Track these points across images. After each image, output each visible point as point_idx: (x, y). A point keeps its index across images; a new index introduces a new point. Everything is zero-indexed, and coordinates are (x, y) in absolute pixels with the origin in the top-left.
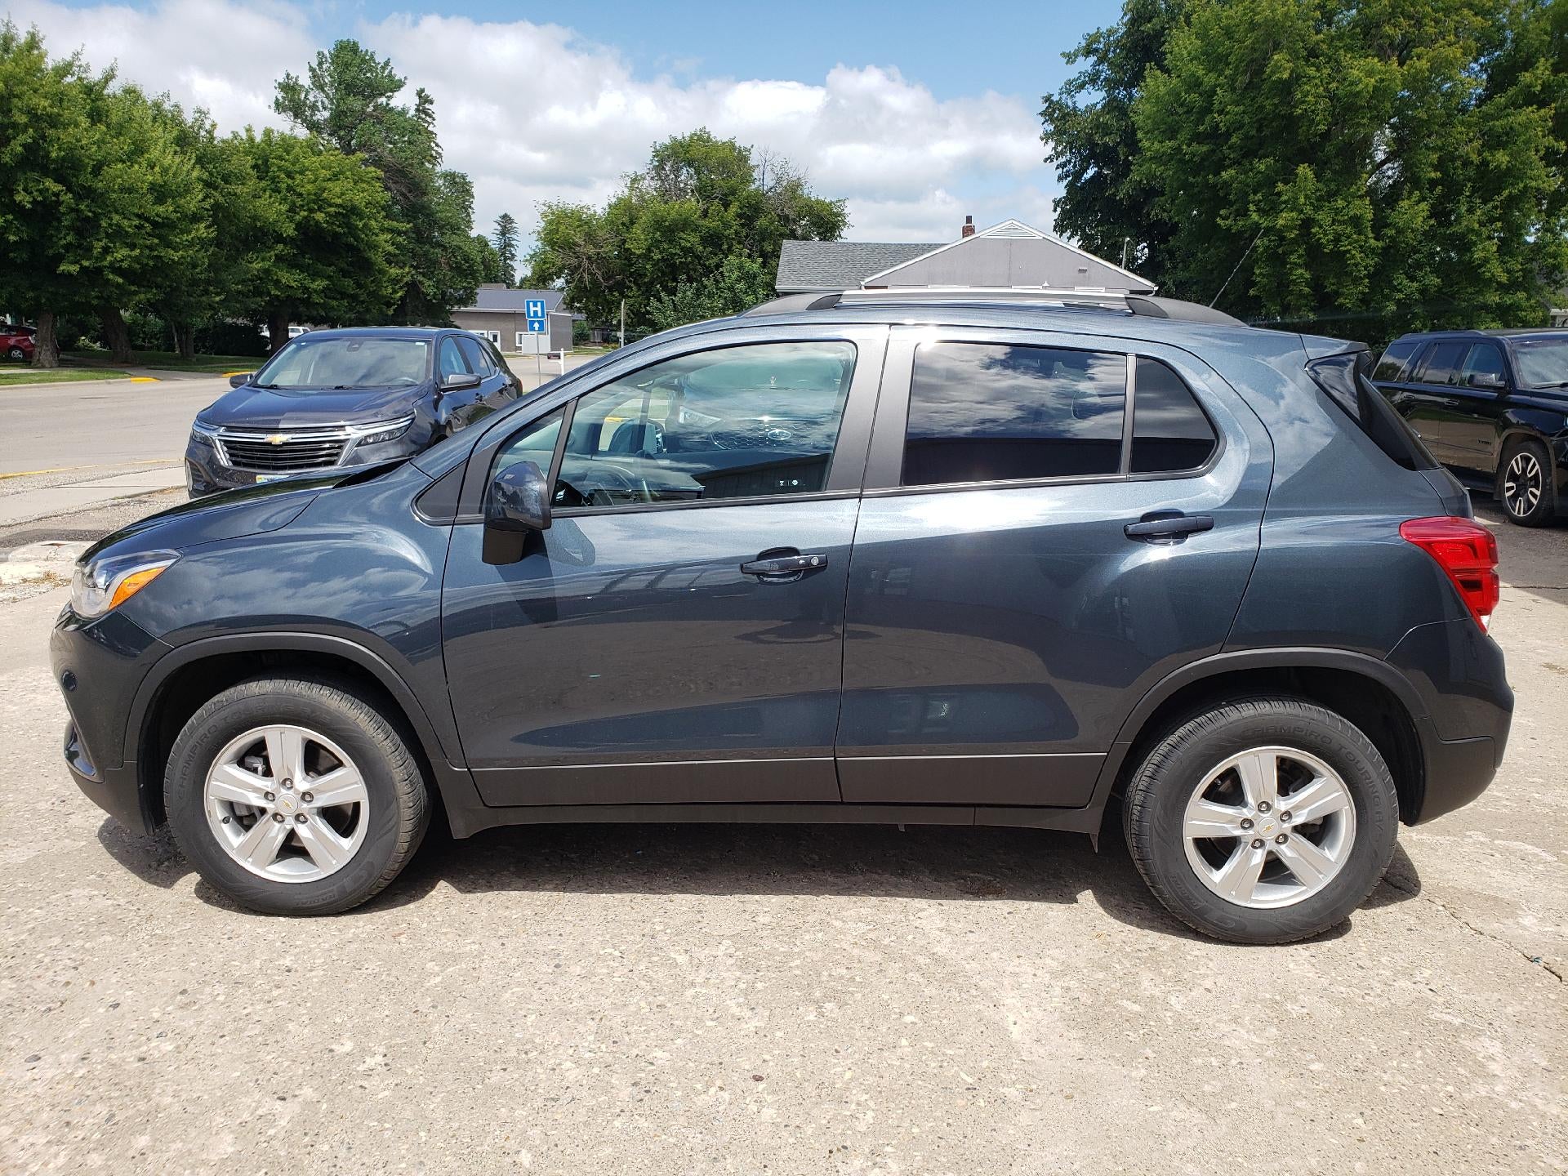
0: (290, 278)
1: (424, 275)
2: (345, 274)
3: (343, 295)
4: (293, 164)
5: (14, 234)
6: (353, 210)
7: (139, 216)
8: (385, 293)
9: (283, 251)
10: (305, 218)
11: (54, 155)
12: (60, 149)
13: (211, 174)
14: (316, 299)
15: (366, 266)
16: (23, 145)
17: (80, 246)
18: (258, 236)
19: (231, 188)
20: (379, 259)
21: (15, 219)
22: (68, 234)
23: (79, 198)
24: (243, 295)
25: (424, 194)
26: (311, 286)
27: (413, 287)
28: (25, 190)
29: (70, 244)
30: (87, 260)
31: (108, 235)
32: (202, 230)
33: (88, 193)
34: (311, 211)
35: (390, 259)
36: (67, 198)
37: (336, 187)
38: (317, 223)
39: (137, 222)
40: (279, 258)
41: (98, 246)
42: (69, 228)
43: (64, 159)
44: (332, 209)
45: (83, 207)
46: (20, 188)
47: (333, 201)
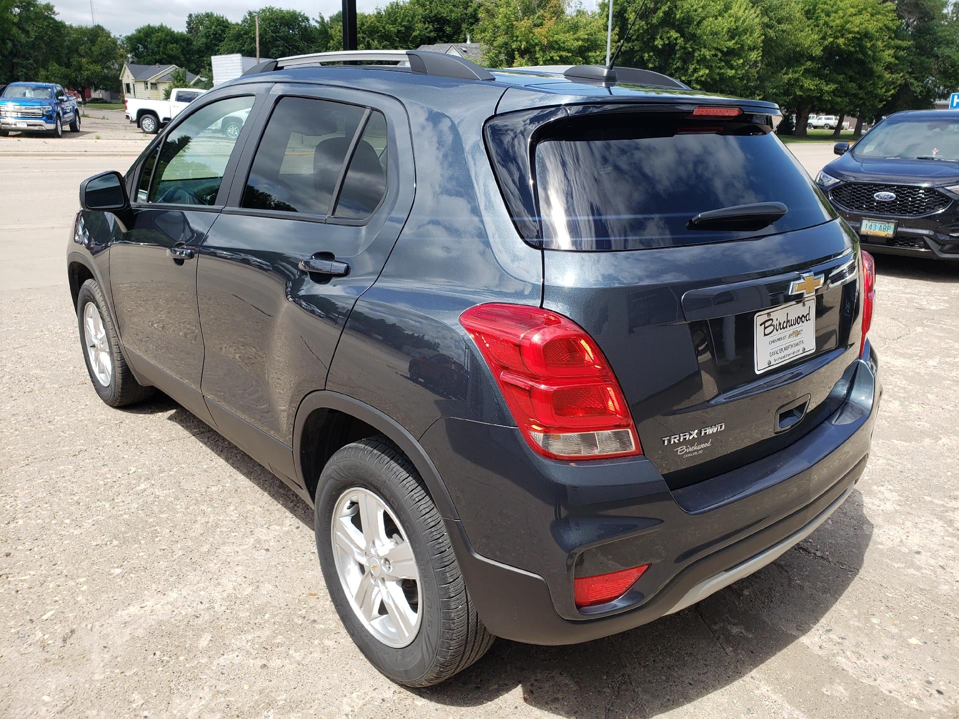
0: (809, 83)
1: (916, 79)
2: (852, 79)
3: (847, 94)
4: (832, 7)
5: (652, 64)
6: (866, 35)
7: (717, 49)
8: (879, 91)
9: (810, 65)
10: (832, 43)
11: (678, 16)
12: (682, 13)
13: (771, 19)
14: (826, 97)
15: (869, 74)
16: (664, 12)
17: (683, 68)
18: (795, 57)
19: (783, 27)
20: (880, 68)
21: (654, 55)
22: (678, 62)
23: (687, 41)
24: (776, 96)
25: (933, 18)
26: (825, 88)
27: (905, 87)
28: (661, 38)
29: (678, 67)
30: (685, 76)
31: (698, 62)
32: (754, 56)
33: (693, 37)
34: (836, 38)
35: (889, 67)
36: (681, 41)
37: (857, 20)
38: (838, 46)
39: (713, 52)
40: (807, 71)
41: (691, 68)
42: (680, 58)
43: (683, 17)
44: (850, 36)
45: (688, 46)
46: (658, 37)
47: (853, 29)
